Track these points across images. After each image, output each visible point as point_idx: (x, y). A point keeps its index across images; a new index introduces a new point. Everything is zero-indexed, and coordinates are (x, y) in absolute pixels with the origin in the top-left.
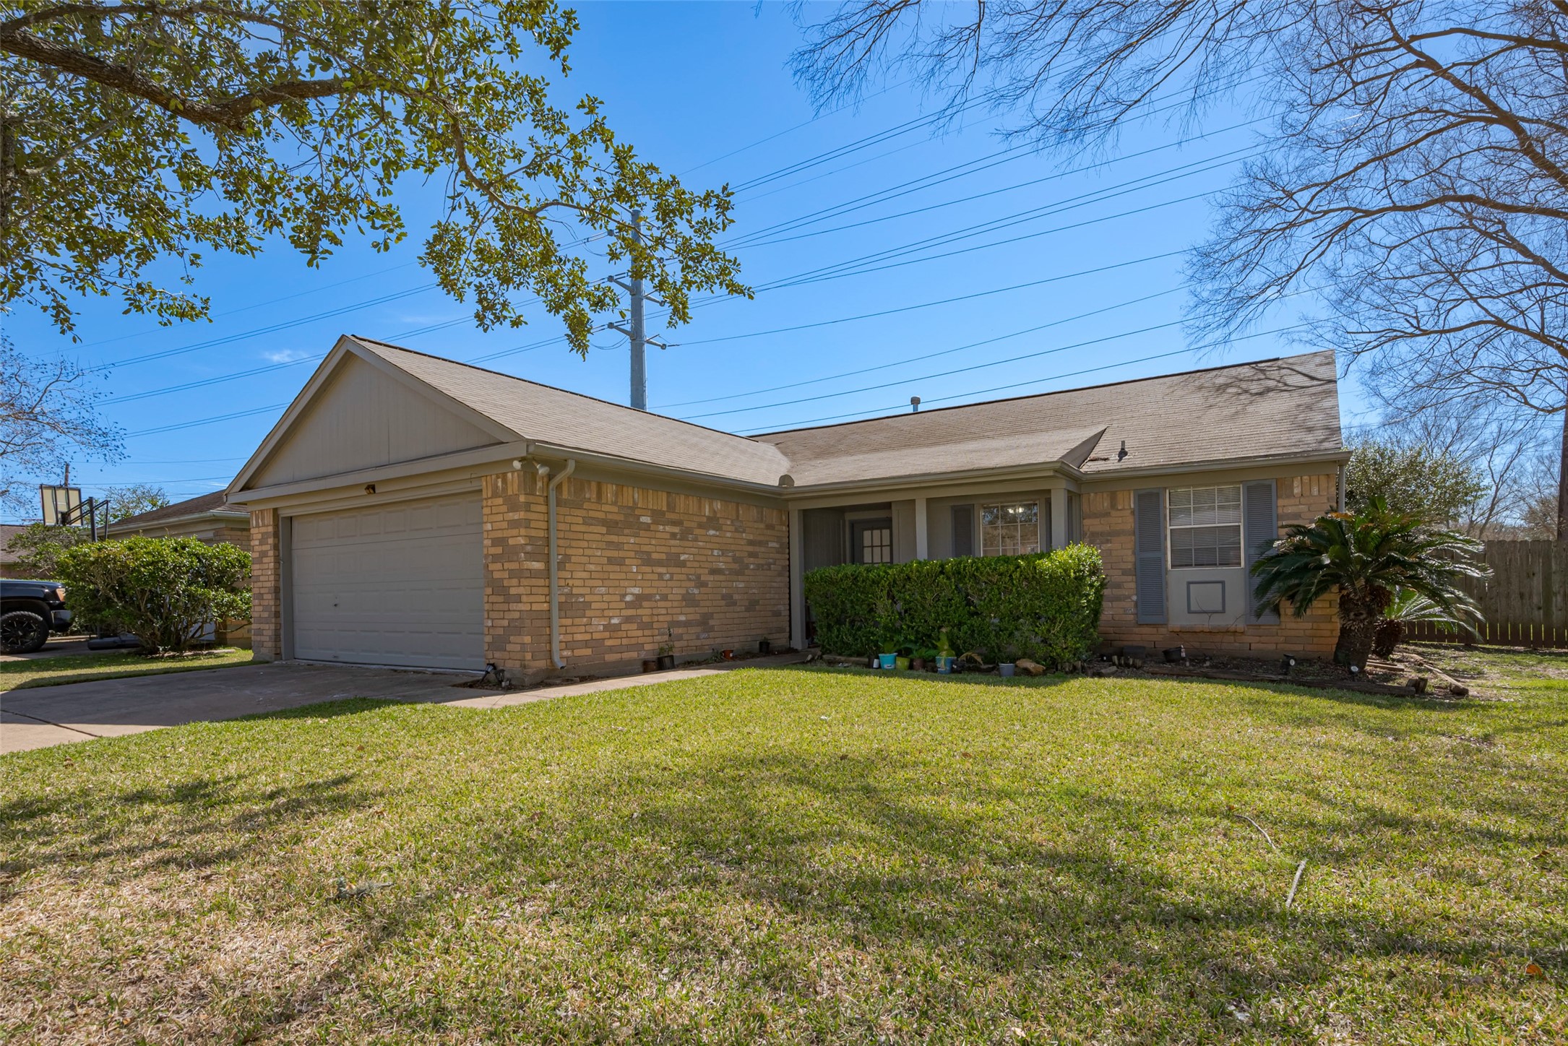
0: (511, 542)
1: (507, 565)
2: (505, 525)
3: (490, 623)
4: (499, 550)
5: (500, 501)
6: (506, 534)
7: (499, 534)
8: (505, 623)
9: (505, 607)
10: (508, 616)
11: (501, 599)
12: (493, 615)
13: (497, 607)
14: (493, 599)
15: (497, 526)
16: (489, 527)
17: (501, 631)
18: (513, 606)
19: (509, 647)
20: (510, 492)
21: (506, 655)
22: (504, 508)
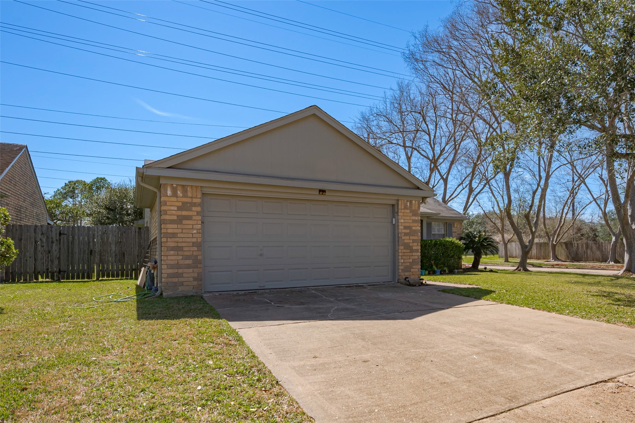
0: (413, 228)
1: (411, 238)
2: (411, 221)
3: (402, 261)
4: (408, 231)
5: (408, 211)
6: (411, 225)
7: (408, 225)
8: (411, 261)
9: (411, 254)
10: (411, 257)
11: (409, 251)
12: (403, 257)
13: (406, 254)
14: (405, 251)
15: (406, 221)
16: (402, 221)
17: (408, 264)
18: (414, 254)
19: (412, 270)
20: (414, 208)
21: (411, 273)
22: (411, 214)
